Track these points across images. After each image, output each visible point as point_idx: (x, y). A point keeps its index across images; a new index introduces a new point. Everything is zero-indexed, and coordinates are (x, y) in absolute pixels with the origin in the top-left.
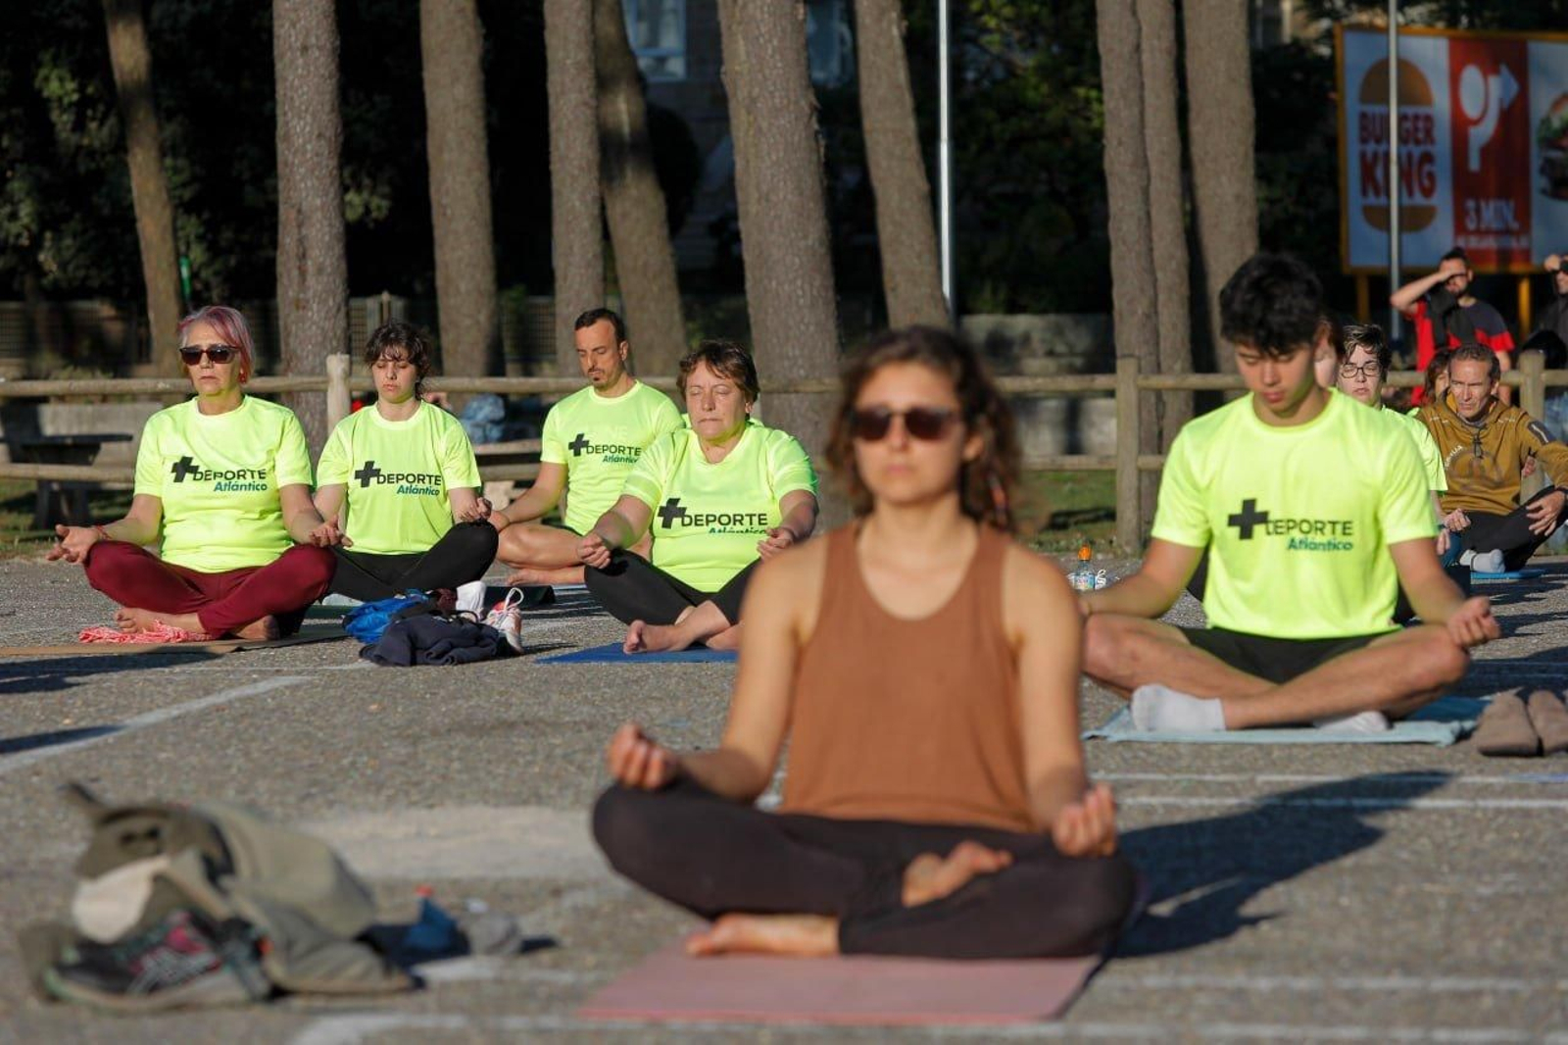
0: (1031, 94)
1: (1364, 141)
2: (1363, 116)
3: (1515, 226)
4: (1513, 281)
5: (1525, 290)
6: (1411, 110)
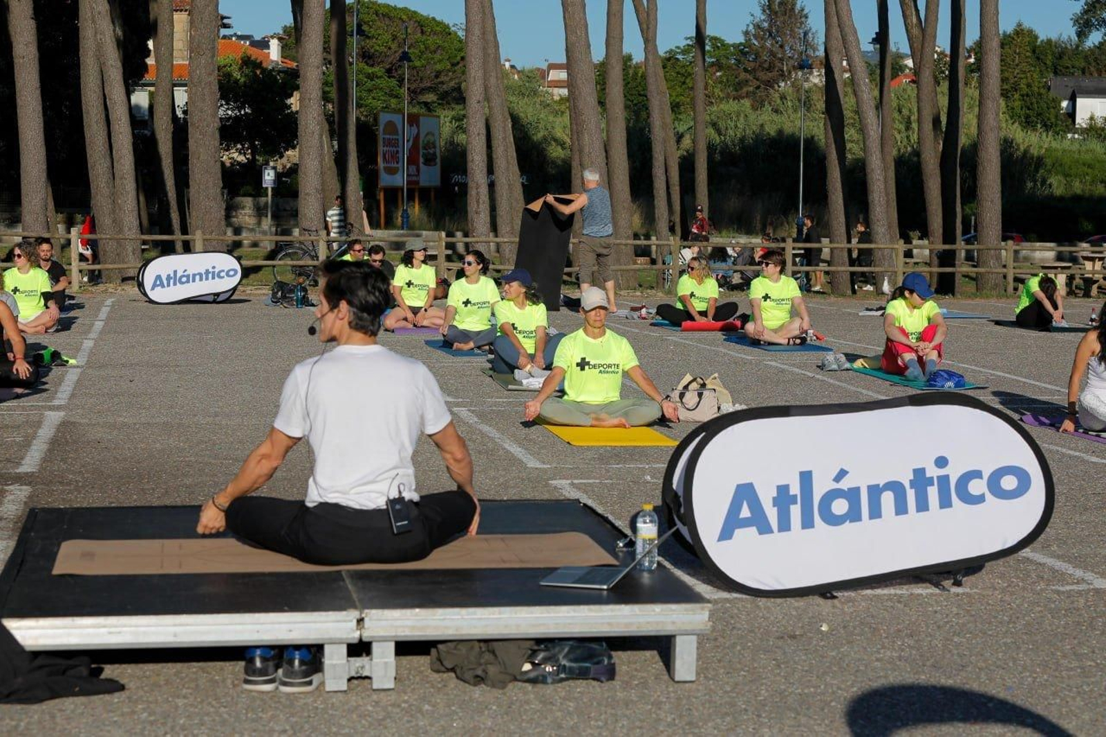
1: (384, 146)
2: (384, 139)
3: (417, 173)
4: (414, 190)
5: (417, 192)
6: (394, 137)
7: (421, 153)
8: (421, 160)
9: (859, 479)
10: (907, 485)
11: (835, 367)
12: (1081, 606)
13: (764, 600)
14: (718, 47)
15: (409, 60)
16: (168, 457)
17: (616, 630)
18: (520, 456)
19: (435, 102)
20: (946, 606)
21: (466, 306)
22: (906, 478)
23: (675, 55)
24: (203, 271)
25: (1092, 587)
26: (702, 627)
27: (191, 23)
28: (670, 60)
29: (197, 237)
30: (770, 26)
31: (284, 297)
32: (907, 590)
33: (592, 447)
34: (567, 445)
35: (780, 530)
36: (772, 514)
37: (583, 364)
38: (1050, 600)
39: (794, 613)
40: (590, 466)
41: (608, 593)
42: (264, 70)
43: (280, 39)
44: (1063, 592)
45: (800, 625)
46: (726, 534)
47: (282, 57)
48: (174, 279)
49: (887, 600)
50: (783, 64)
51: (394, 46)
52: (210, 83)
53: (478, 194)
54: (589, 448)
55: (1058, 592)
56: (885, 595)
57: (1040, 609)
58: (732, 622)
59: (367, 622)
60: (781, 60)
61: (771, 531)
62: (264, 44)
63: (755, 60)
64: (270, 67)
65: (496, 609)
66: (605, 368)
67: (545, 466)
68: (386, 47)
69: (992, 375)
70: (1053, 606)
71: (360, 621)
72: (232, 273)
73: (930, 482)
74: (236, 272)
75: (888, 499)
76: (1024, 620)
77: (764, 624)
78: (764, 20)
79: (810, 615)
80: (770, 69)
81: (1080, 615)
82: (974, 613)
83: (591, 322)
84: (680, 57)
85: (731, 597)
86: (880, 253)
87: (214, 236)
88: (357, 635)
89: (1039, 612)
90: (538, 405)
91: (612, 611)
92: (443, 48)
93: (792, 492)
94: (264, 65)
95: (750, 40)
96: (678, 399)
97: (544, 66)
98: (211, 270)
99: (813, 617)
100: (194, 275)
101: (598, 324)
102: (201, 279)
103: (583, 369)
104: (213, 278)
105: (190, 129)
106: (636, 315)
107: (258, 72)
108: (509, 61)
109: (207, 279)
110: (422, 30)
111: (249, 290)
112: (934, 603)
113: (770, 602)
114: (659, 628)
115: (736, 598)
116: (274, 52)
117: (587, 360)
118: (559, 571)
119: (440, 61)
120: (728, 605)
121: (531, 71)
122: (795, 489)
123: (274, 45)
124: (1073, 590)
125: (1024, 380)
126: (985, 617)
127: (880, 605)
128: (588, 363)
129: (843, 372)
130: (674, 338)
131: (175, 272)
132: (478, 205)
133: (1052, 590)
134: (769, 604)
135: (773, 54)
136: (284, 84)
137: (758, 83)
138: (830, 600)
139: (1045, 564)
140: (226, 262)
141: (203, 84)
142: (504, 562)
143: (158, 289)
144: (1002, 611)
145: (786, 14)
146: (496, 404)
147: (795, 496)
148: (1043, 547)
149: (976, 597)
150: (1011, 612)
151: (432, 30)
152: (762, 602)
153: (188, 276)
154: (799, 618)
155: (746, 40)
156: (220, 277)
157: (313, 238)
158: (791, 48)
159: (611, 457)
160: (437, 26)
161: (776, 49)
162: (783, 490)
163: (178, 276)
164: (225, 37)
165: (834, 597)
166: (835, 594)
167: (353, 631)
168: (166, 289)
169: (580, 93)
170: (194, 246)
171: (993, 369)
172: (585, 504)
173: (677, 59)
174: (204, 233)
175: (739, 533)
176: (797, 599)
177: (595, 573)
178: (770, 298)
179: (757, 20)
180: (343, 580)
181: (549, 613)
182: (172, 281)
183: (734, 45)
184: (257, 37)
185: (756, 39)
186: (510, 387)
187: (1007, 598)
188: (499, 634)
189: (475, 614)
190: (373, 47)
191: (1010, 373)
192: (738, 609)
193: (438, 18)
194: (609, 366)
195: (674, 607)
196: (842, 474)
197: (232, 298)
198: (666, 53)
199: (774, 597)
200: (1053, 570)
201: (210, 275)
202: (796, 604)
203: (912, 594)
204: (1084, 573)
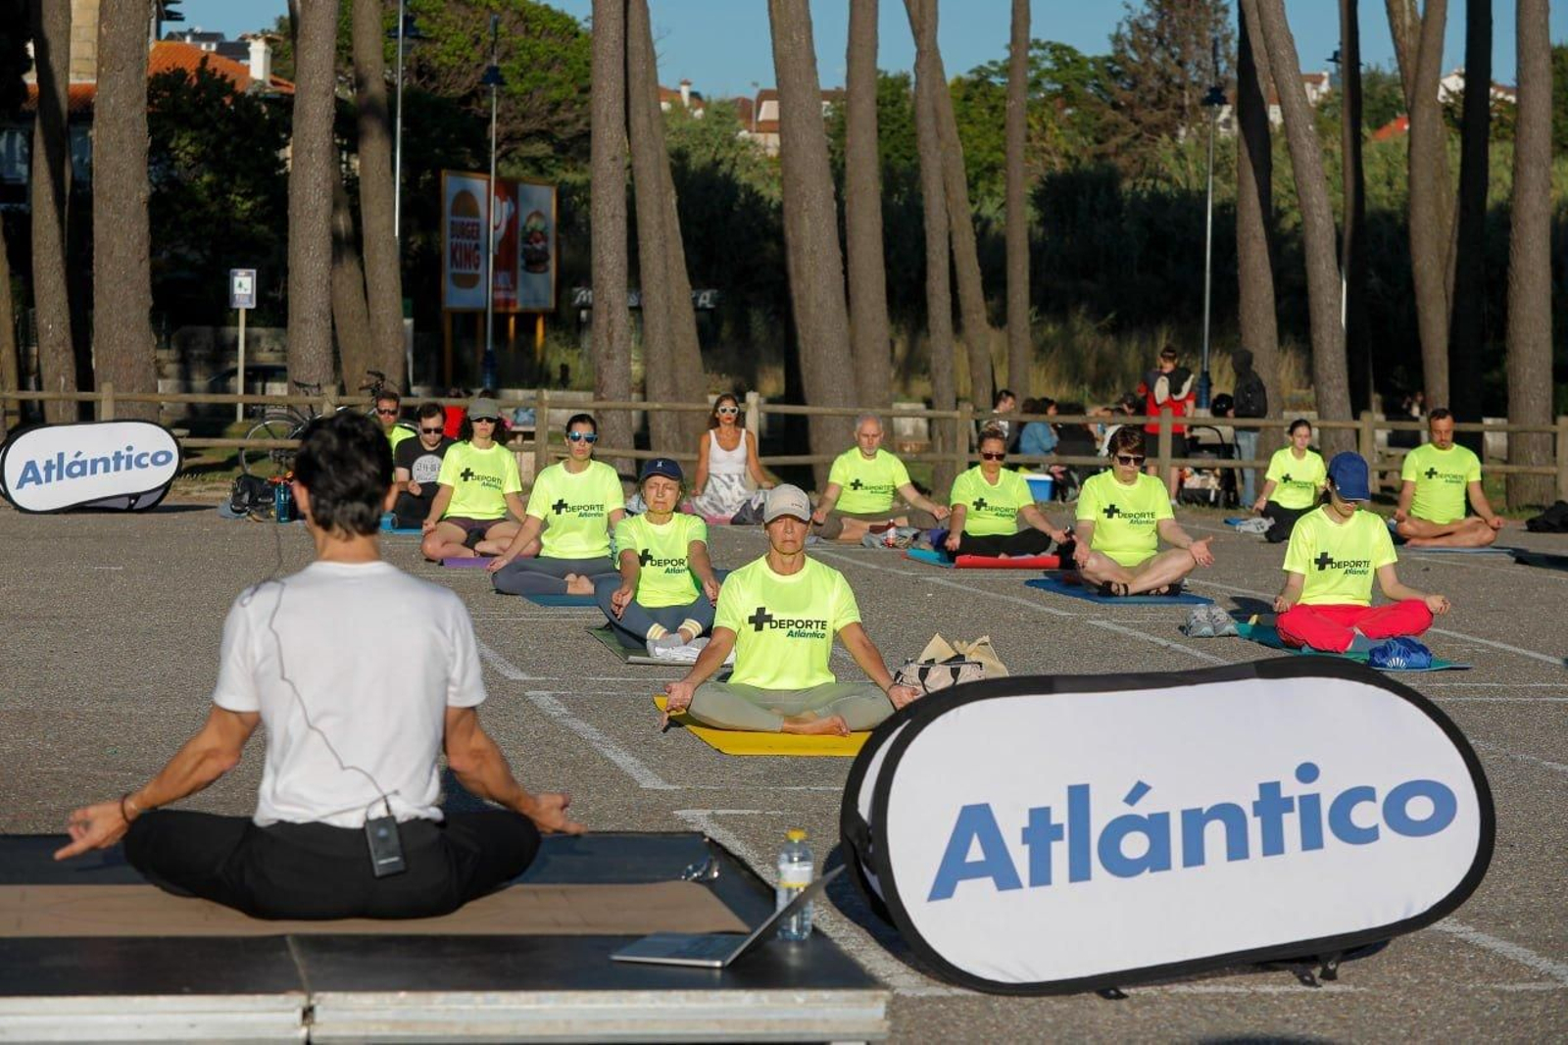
0: (200, 197)
1: (452, 237)
2: (453, 223)
3: (511, 286)
4: (507, 316)
5: (512, 320)
6: (471, 220)
7: (520, 252)
8: (521, 262)
9: (1168, 800)
10: (1249, 811)
11: (1207, 630)
12: (1535, 1014)
13: (1002, 999)
14: (1066, 64)
15: (500, 82)
16: (23, 767)
17: (731, 1031)
18: (631, 771)
19: (551, 157)
20: (1307, 1012)
21: (558, 512)
22: (1246, 798)
23: (987, 77)
24: (110, 455)
25: (1561, 986)
26: (872, 1029)
27: (101, 14)
28: (975, 89)
29: (105, 396)
30: (1161, 25)
31: (253, 503)
32: (1248, 987)
33: (758, 756)
34: (718, 754)
35: (1034, 883)
36: (1020, 857)
37: (760, 620)
38: (1484, 1005)
39: (1050, 1020)
40: (749, 788)
41: (722, 975)
42: (239, 98)
43: (269, 41)
44: (1510, 994)
45: (1055, 1038)
46: (942, 889)
47: (274, 73)
48: (59, 468)
49: (1211, 1002)
50: (1183, 96)
51: (475, 56)
52: (133, 122)
53: (610, 322)
54: (753, 759)
55: (1501, 994)
56: (1208, 994)
57: (1464, 1018)
58: (943, 1032)
59: (320, 1015)
60: (1181, 87)
61: (1019, 885)
62: (240, 50)
63: (1133, 86)
64: (249, 92)
65: (532, 995)
66: (800, 629)
67: (672, 788)
68: (460, 57)
69: (1482, 646)
70: (1487, 1014)
71: (308, 1013)
72: (162, 458)
73: (1288, 805)
74: (169, 456)
75: (1215, 833)
76: (1432, 1034)
77: (995, 1036)
78: (1150, 16)
79: (1076, 1023)
80: (1159, 103)
81: (1528, 1029)
82: (1351, 1023)
83: (778, 544)
84: (996, 80)
85: (949, 995)
86: (1333, 436)
87: (136, 394)
88: (302, 1033)
89: (1460, 1023)
90: (689, 689)
91: (725, 999)
92: (565, 62)
93: (1054, 821)
94: (239, 88)
95: (1123, 51)
96: (917, 679)
97: (752, 95)
98: (124, 453)
99: (1079, 1027)
100: (94, 462)
101: (789, 548)
102: (106, 469)
103: (759, 628)
104: (129, 467)
105: (96, 202)
106: (877, 539)
107: (228, 100)
108: (686, 83)
109: (117, 468)
110: (527, 28)
111: (196, 490)
112: (1286, 1007)
113: (1013, 1003)
114: (802, 1029)
115: (958, 996)
116: (257, 65)
117: (767, 612)
118: (647, 940)
119: (559, 84)
120: (941, 1006)
121: (722, 103)
122: (1060, 816)
123: (258, 53)
124: (1528, 991)
125: (1537, 655)
126: (1368, 1029)
127: (1195, 1009)
128: (769, 619)
129: (1221, 640)
130: (938, 580)
131: (61, 456)
132: (611, 343)
133: (1492, 990)
134: (1010, 1005)
135: (1166, 79)
136: (273, 122)
137: (1137, 129)
138: (1114, 1001)
139: (1491, 950)
140: (152, 439)
141: (121, 121)
142: (559, 925)
143: (30, 486)
144: (1399, 1020)
145: (1189, 6)
146: (603, 685)
147: (1060, 827)
148: (1497, 924)
149: (1362, 999)
150: (1415, 1022)
151: (544, 28)
152: (999, 1002)
153: (83, 464)
154: (1057, 1026)
155: (1116, 51)
156: (140, 465)
157: (311, 399)
158: (1198, 66)
159: (788, 773)
160: (554, 20)
161: (1171, 68)
162: (1040, 816)
163: (66, 463)
164: (171, 36)
165: (1124, 996)
166: (1124, 991)
167: (296, 1028)
168: (44, 486)
169: (797, 146)
170: (100, 411)
171: (1489, 637)
172: (711, 840)
173: (991, 85)
174: (117, 388)
175: (963, 887)
176: (1060, 998)
177: (704, 944)
178: (1118, 511)
179: (1137, 15)
180: (287, 949)
181: (620, 1001)
182: (54, 472)
183: (1094, 60)
184: (231, 37)
185: (1135, 50)
186: (632, 658)
187: (1414, 1001)
188: (535, 1037)
189: (496, 1001)
190: (436, 56)
191: (1516, 645)
192: (957, 1013)
193: (556, 7)
194: (808, 624)
195: (826, 994)
196: (1139, 791)
197: (162, 503)
198: (971, 72)
199: (1020, 995)
200: (1503, 960)
201: (123, 463)
202: (1056, 1007)
203: (1254, 993)
204: (1555, 964)
